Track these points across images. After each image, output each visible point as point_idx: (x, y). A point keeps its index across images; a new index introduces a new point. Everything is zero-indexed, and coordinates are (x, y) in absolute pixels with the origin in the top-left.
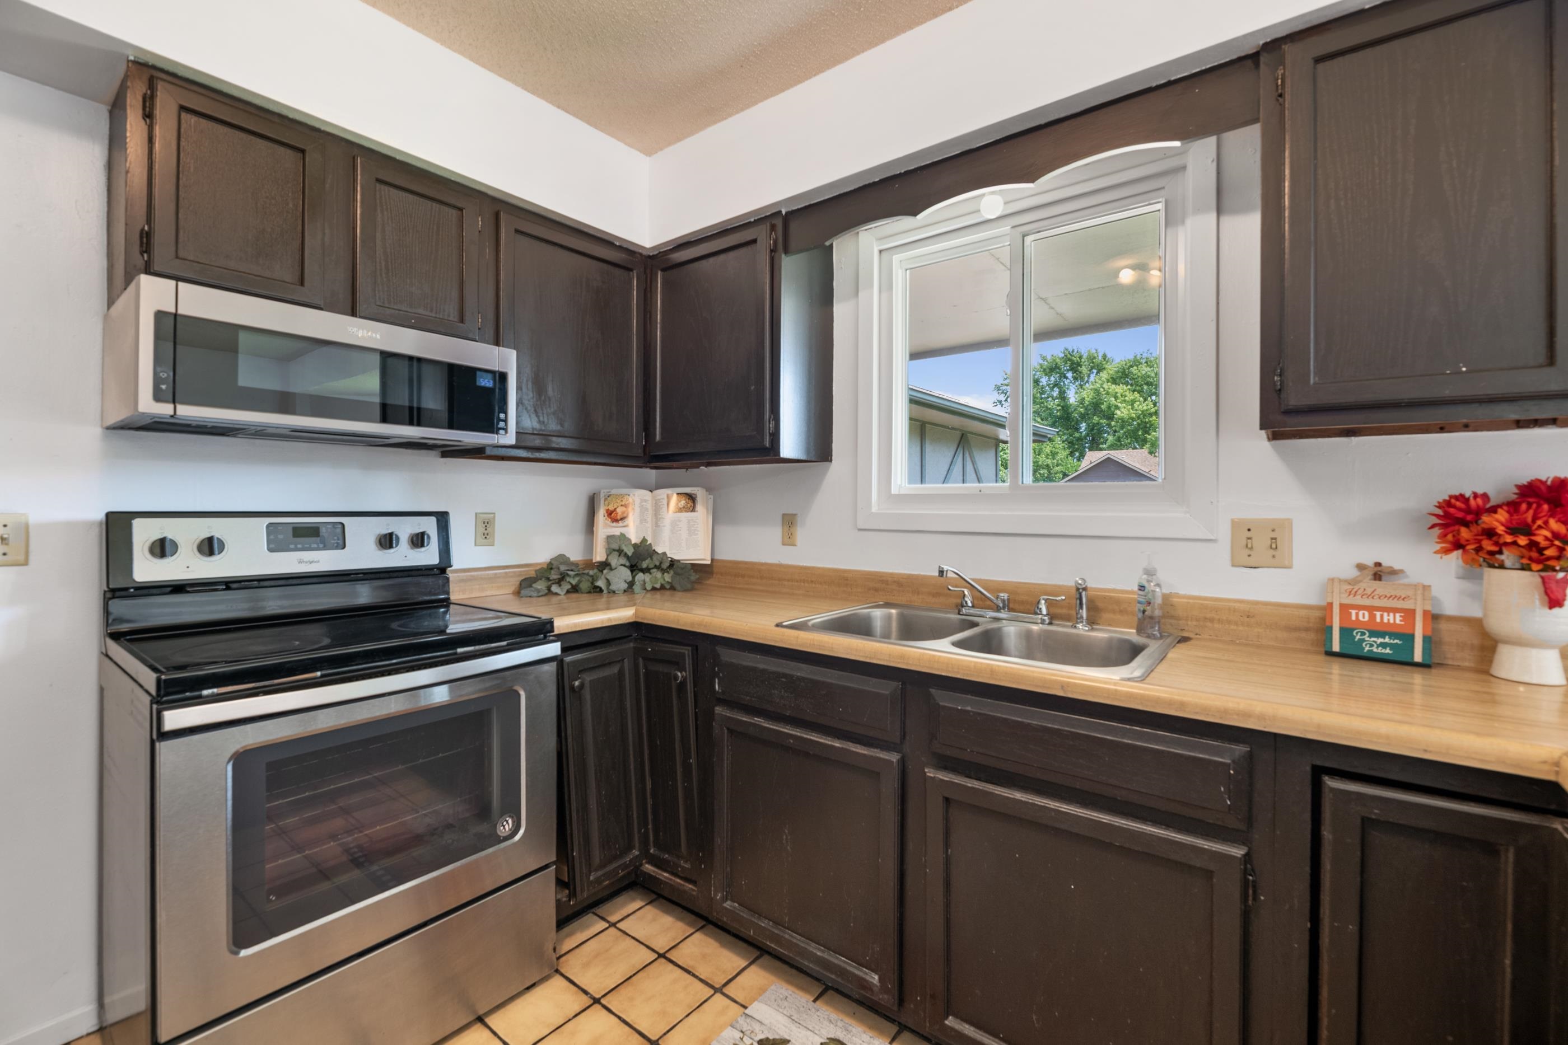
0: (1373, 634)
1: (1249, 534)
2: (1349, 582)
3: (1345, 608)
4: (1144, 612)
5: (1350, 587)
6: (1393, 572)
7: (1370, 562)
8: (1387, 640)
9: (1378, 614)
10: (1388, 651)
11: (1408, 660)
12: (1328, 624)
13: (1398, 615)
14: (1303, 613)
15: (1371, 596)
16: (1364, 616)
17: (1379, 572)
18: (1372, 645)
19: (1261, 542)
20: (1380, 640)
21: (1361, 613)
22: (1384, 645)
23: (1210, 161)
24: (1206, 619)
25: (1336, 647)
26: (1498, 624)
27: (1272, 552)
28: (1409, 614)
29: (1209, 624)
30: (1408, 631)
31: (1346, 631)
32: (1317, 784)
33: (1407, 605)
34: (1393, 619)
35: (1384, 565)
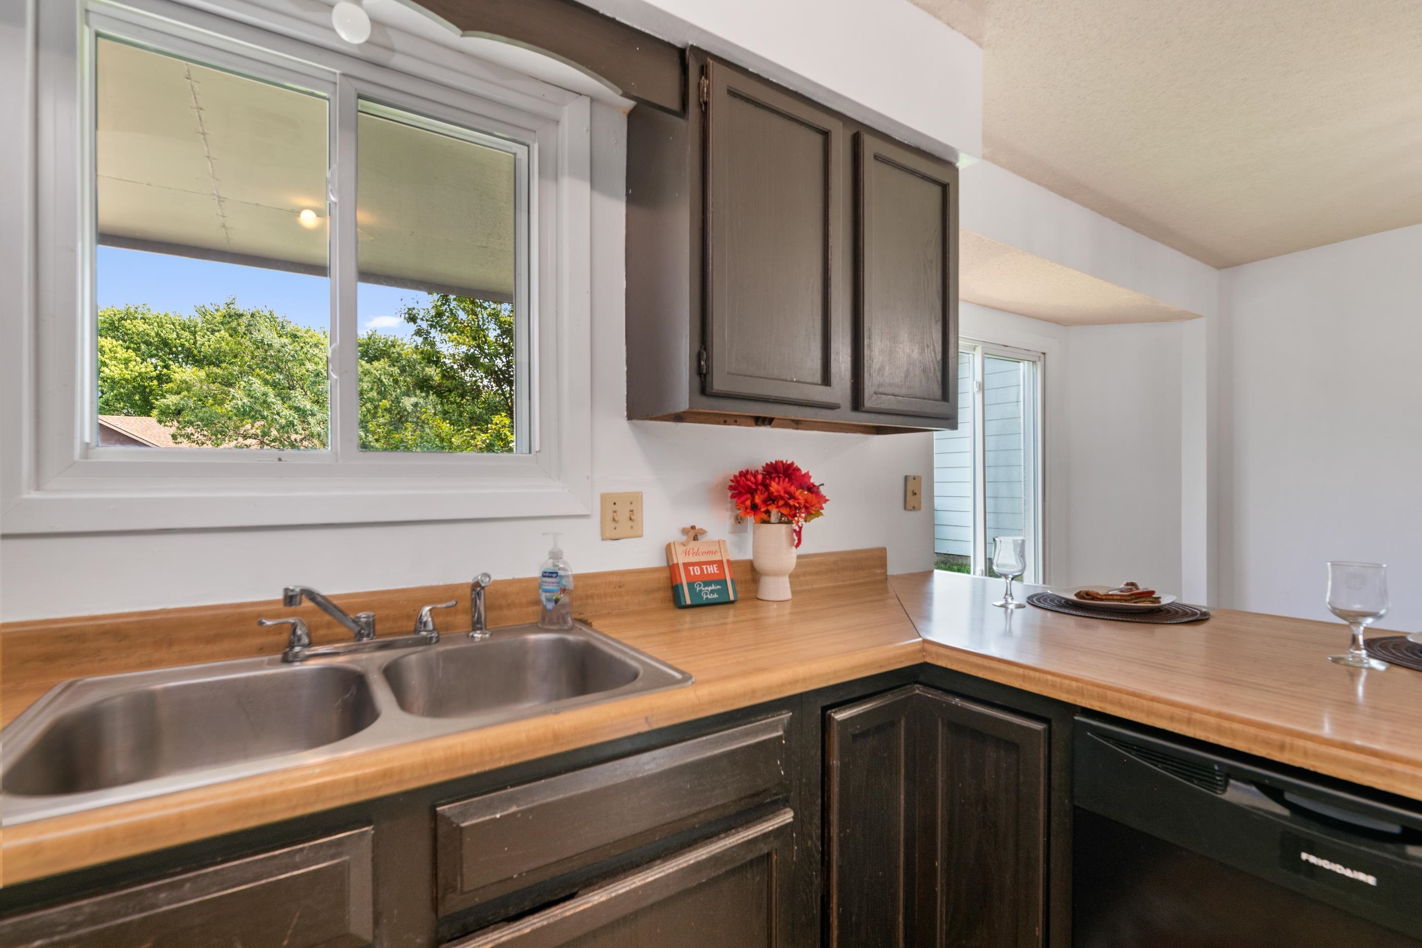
0: (707, 584)
1: (614, 508)
2: (684, 544)
3: (686, 565)
5: (684, 548)
6: (703, 532)
7: (688, 526)
8: (712, 588)
9: (704, 567)
10: (716, 596)
11: (727, 600)
12: (679, 582)
13: (714, 566)
14: (656, 575)
15: (697, 554)
16: (697, 571)
17: (694, 534)
18: (708, 593)
19: (623, 516)
20: (710, 588)
21: (695, 568)
22: (712, 592)
23: (585, 129)
24: (587, 597)
25: (689, 602)
26: (765, 563)
27: (630, 523)
28: (720, 563)
29: (590, 601)
30: (722, 578)
31: (691, 585)
32: (825, 722)
33: (717, 557)
34: (712, 569)
35: (697, 527)
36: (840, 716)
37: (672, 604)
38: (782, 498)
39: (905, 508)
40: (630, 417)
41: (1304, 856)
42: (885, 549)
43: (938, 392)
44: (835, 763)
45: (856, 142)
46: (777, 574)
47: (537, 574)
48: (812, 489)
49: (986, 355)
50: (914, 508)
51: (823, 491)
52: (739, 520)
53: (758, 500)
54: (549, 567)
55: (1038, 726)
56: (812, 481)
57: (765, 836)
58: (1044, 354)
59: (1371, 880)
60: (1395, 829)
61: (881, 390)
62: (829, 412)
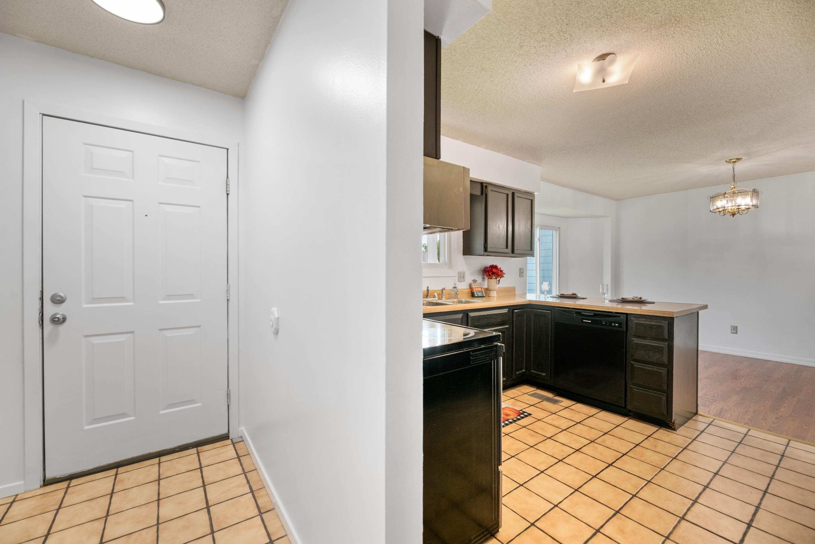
0: (479, 292)
1: (461, 275)
3: (475, 288)
4: (456, 293)
5: (473, 284)
6: (477, 281)
7: (474, 279)
8: (480, 293)
10: (481, 295)
11: (483, 296)
12: (473, 292)
14: (468, 290)
15: (476, 286)
16: (477, 289)
18: (480, 295)
19: (462, 277)
22: (481, 294)
25: (476, 296)
26: (491, 288)
27: (463, 278)
30: (482, 291)
31: (476, 292)
32: (513, 312)
33: (480, 287)
34: (480, 289)
35: (476, 280)
36: (515, 311)
37: (471, 297)
38: (496, 273)
39: (520, 277)
40: (464, 255)
41: (584, 321)
42: (515, 287)
43: (530, 249)
44: (515, 319)
45: (513, 194)
46: (494, 290)
47: (451, 288)
48: (501, 271)
49: (540, 229)
50: (522, 277)
51: (504, 272)
52: (483, 278)
53: (490, 273)
54: (454, 286)
55: (550, 312)
56: (501, 269)
57: (505, 328)
58: (559, 228)
59: (590, 321)
60: (593, 314)
61: (518, 249)
62: (507, 254)
